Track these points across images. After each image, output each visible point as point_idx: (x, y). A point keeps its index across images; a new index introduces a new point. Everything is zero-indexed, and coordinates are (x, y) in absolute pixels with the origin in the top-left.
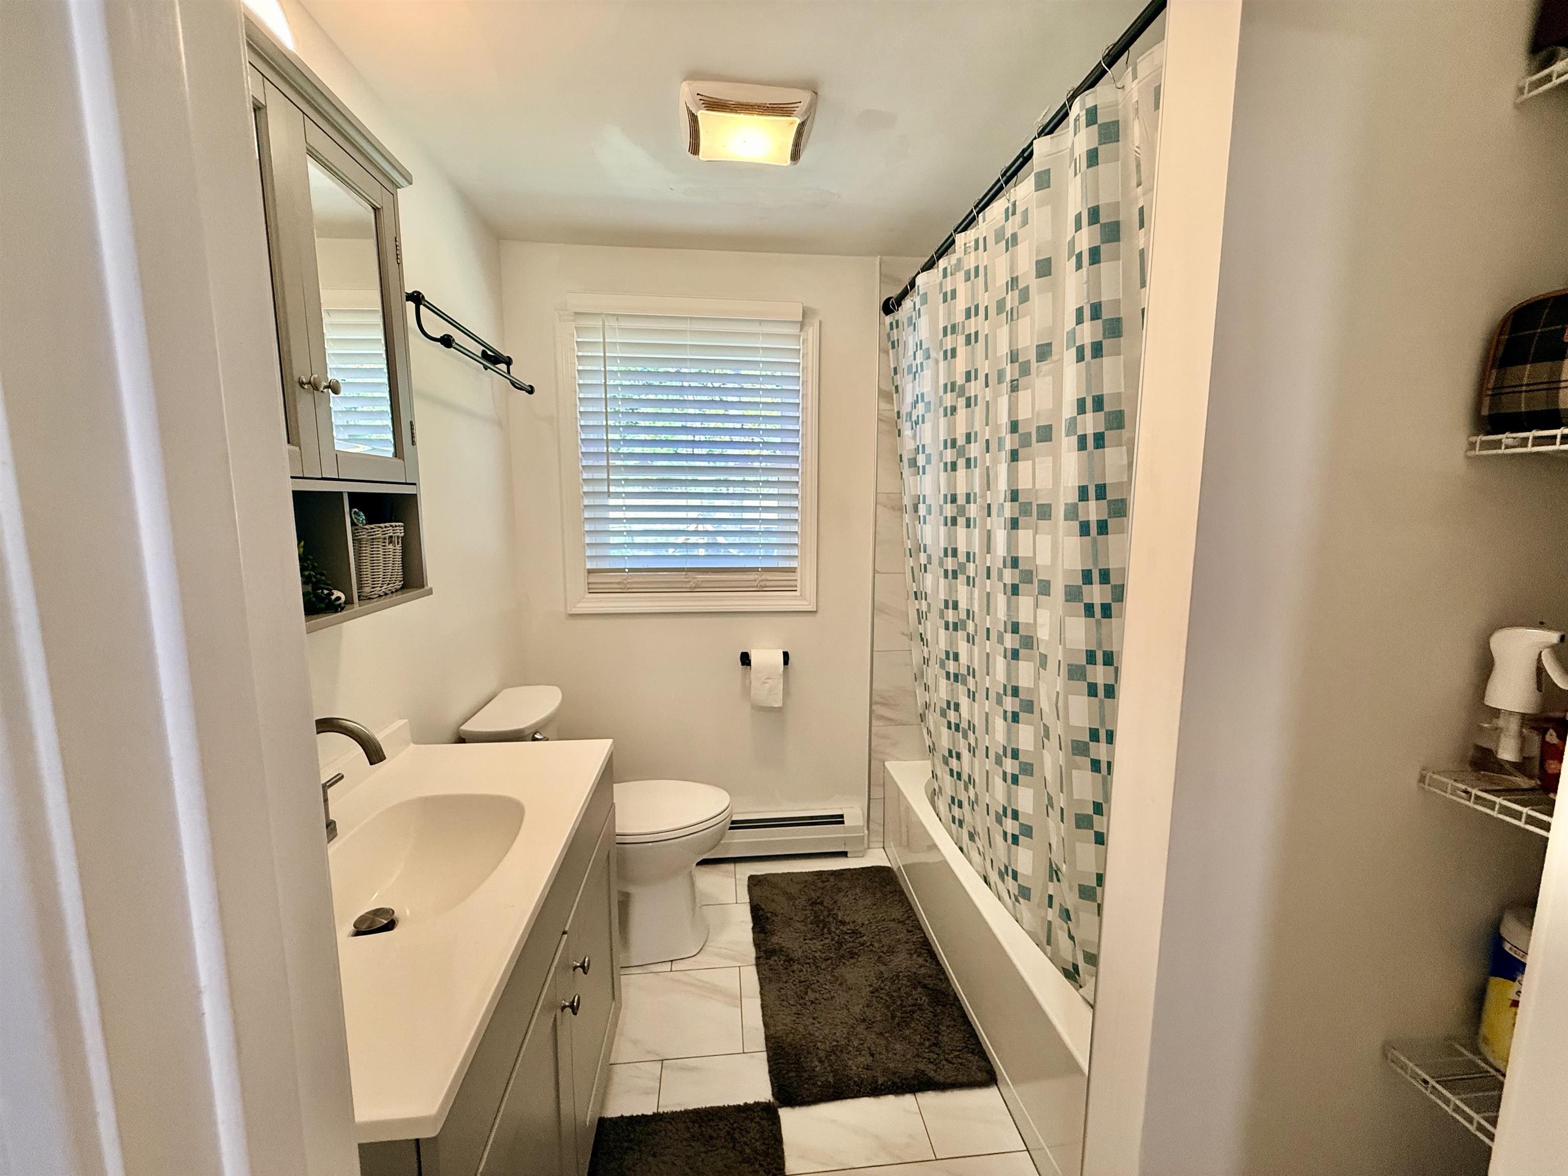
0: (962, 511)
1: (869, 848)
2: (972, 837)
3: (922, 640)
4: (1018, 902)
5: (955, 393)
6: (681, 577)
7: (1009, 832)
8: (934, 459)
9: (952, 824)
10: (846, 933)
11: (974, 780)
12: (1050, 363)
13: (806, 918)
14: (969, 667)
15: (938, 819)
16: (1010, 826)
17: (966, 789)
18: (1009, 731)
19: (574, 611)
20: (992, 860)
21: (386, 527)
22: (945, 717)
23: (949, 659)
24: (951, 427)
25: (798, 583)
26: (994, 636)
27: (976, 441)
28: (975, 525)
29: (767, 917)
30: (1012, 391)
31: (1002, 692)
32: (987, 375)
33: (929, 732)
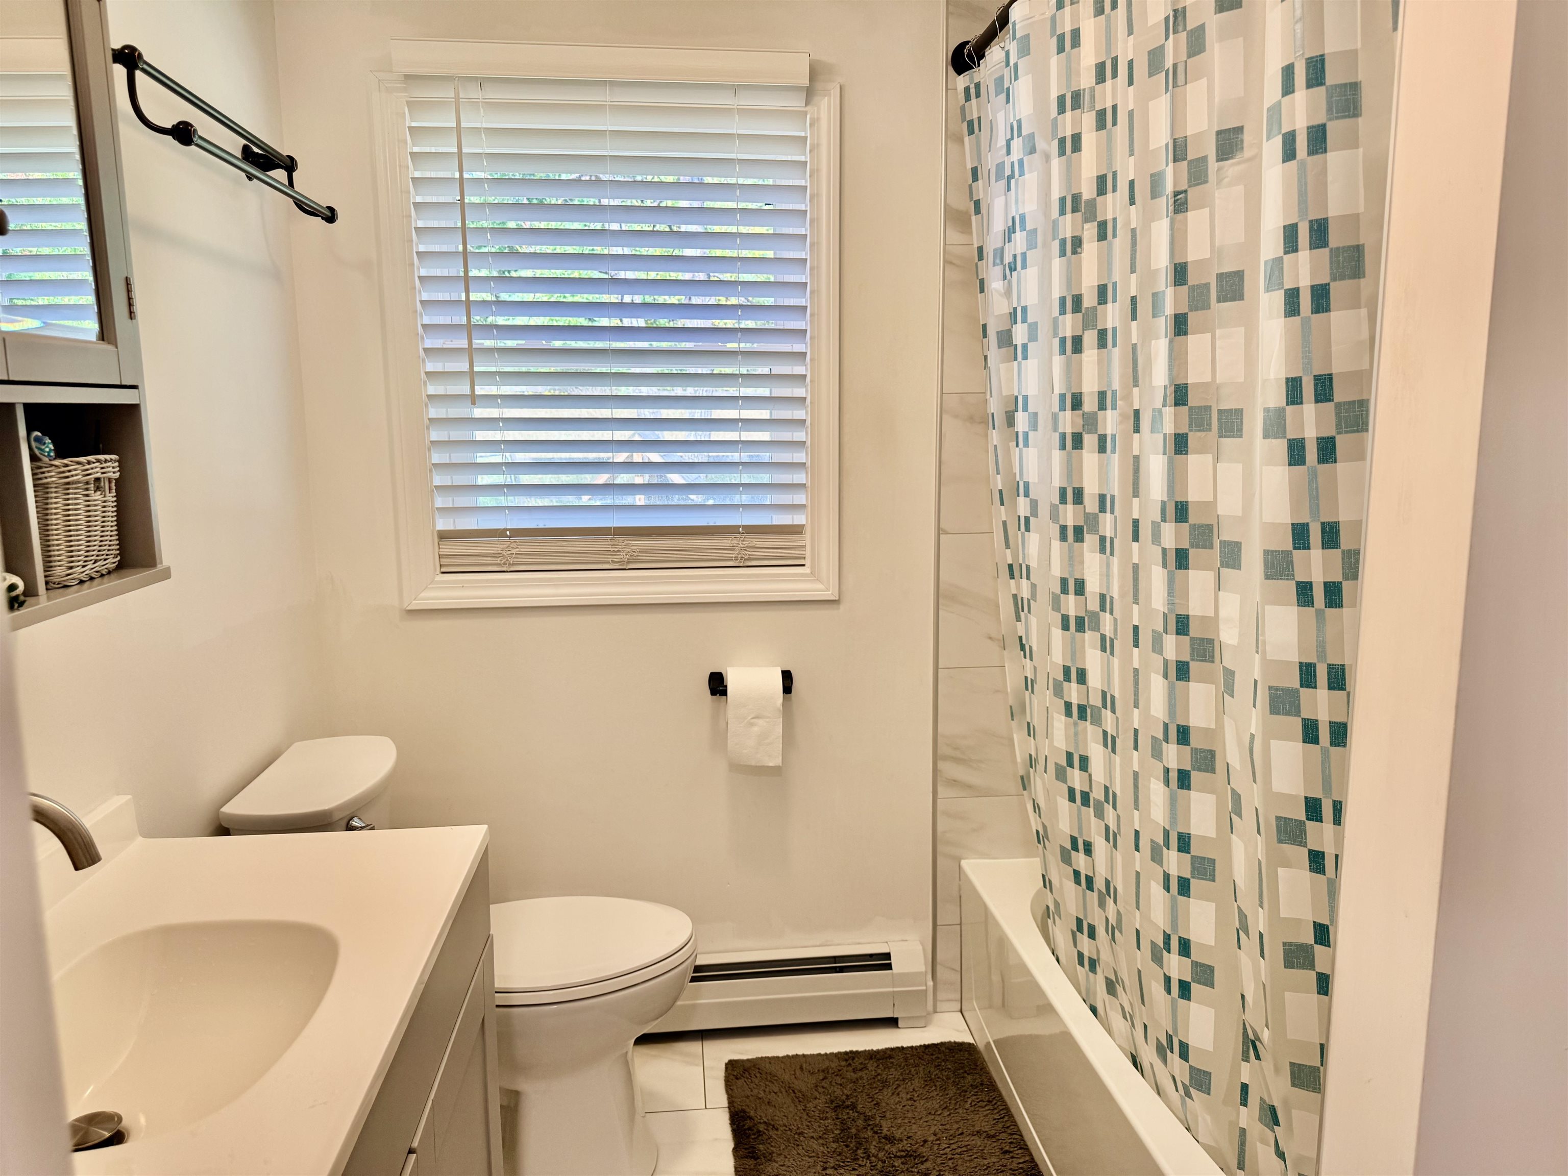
0: (1091, 422)
1: (935, 1012)
2: (1111, 987)
3: (1022, 647)
4: (1190, 1097)
5: (1080, 214)
6: (603, 544)
7: (1175, 976)
8: (1044, 331)
9: (1078, 967)
10: (896, 1156)
11: (1115, 889)
12: (1239, 163)
13: (826, 1131)
14: (1104, 694)
15: (1054, 959)
16: (1176, 966)
17: (1102, 904)
18: (1173, 802)
19: (416, 605)
20: (1145, 1026)
21: (89, 463)
22: (1065, 781)
23: (1069, 681)
24: (1072, 275)
25: (808, 553)
26: (1145, 638)
27: (1114, 301)
28: (1114, 447)
29: (759, 1131)
30: (1176, 211)
31: (1161, 736)
32: (1132, 183)
33: (1036, 808)
